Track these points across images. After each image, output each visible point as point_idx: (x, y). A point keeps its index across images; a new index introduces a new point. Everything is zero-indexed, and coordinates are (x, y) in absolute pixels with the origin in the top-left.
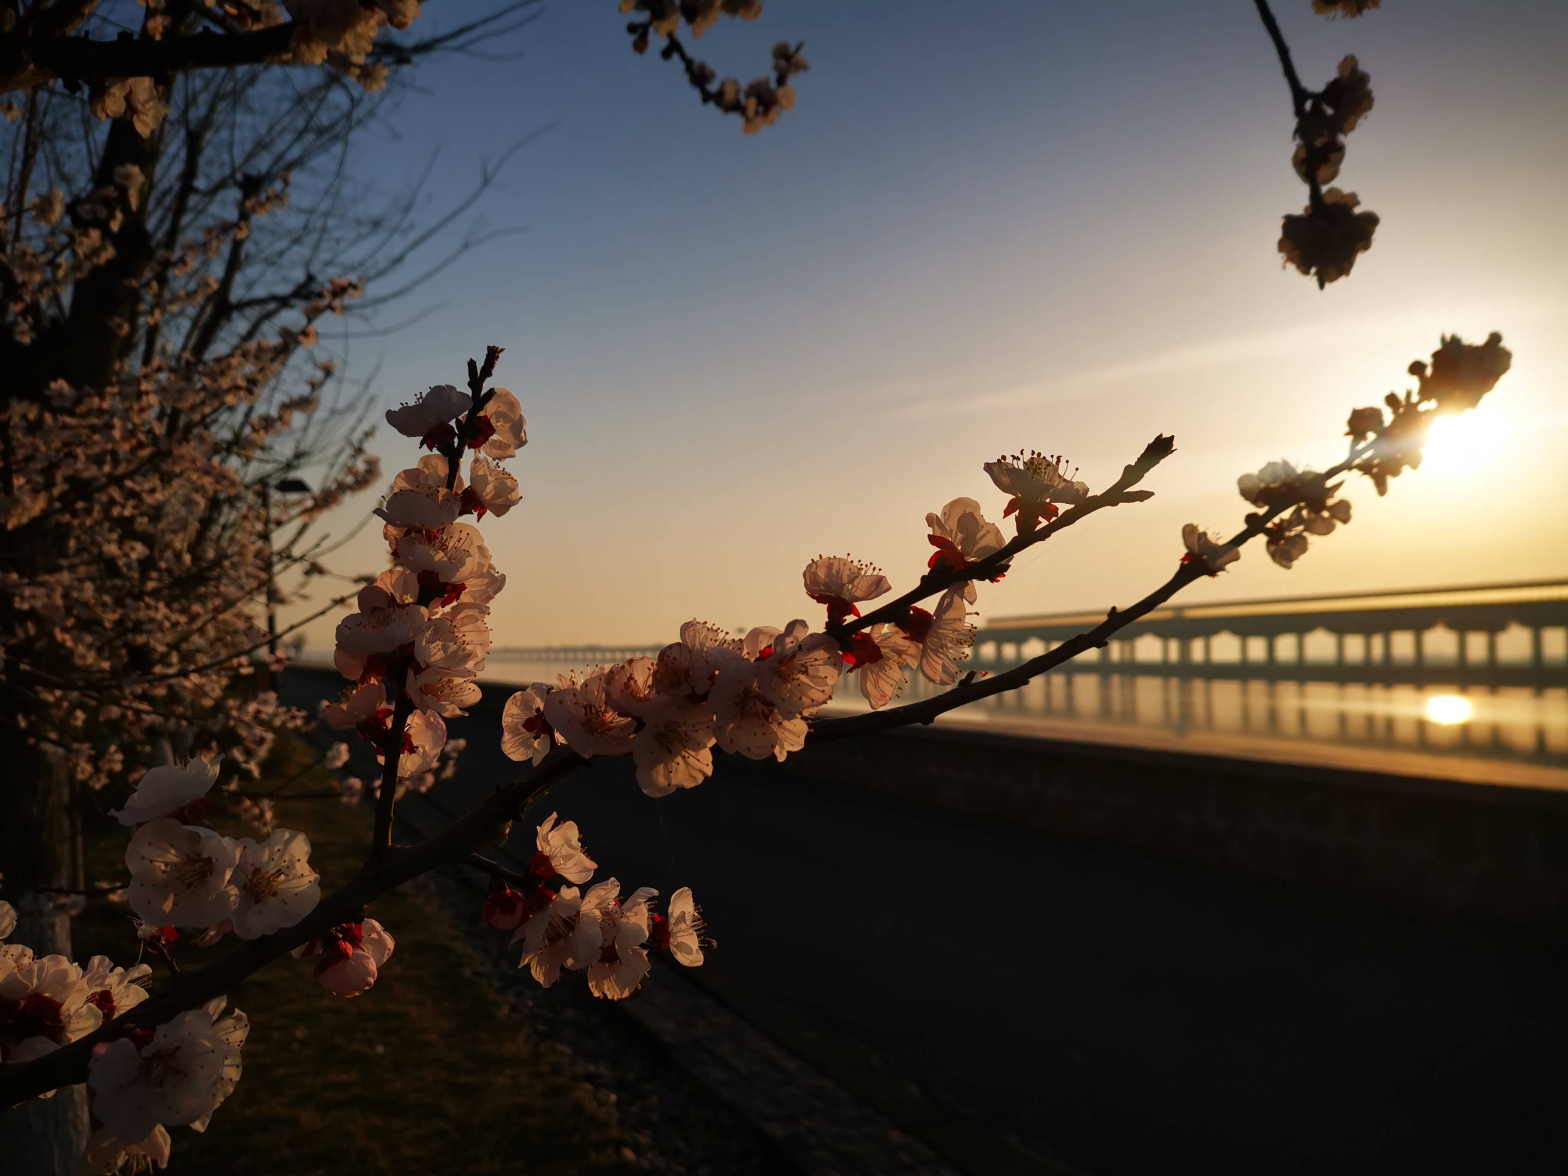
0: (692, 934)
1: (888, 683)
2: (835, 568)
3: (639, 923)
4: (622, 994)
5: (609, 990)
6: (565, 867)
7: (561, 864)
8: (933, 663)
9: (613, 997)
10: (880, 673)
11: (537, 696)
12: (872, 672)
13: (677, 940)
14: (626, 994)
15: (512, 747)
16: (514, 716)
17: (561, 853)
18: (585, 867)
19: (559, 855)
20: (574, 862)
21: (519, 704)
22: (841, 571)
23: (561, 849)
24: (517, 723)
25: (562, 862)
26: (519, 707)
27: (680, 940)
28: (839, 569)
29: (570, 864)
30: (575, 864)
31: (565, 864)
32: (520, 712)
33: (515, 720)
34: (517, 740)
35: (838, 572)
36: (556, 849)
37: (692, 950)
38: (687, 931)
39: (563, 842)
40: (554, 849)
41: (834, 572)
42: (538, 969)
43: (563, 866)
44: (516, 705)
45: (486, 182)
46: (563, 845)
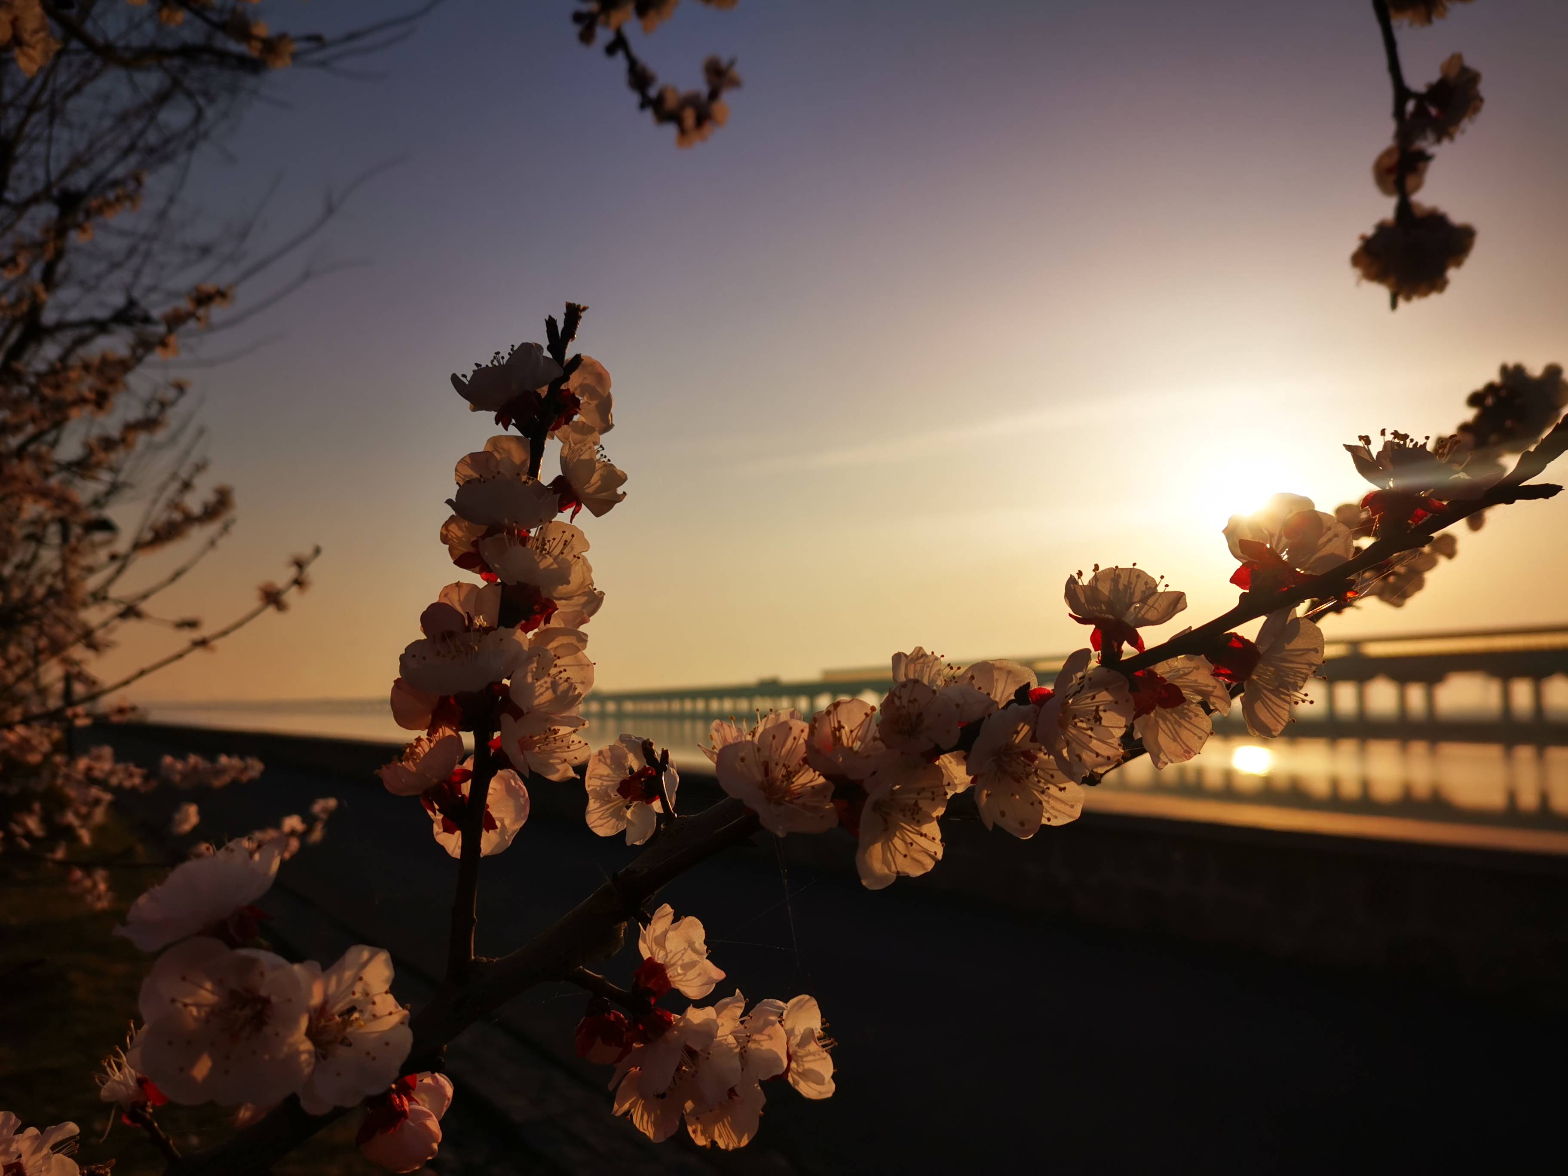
0: (824, 1059)
1: (1195, 734)
2: (1123, 581)
3: (775, 1049)
4: (739, 1142)
5: (720, 1136)
6: (685, 979)
7: (679, 975)
8: (1275, 708)
9: (727, 1146)
10: (1183, 722)
11: (630, 751)
12: (1165, 719)
13: (803, 1066)
14: (745, 1142)
15: (600, 818)
16: (603, 778)
17: (683, 960)
18: (710, 978)
19: (680, 962)
20: (698, 972)
21: (609, 761)
22: (1133, 586)
23: (683, 954)
24: (608, 786)
25: (680, 971)
26: (609, 766)
27: (807, 1066)
28: (1130, 583)
29: (692, 974)
30: (699, 975)
31: (685, 974)
32: (611, 772)
33: (605, 783)
34: (608, 809)
35: (1127, 587)
36: (674, 956)
37: (824, 1079)
38: (819, 1055)
39: (686, 945)
40: (670, 956)
41: (1121, 587)
42: (646, 1117)
43: (682, 976)
44: (606, 763)
45: (330, 210)
46: (685, 950)
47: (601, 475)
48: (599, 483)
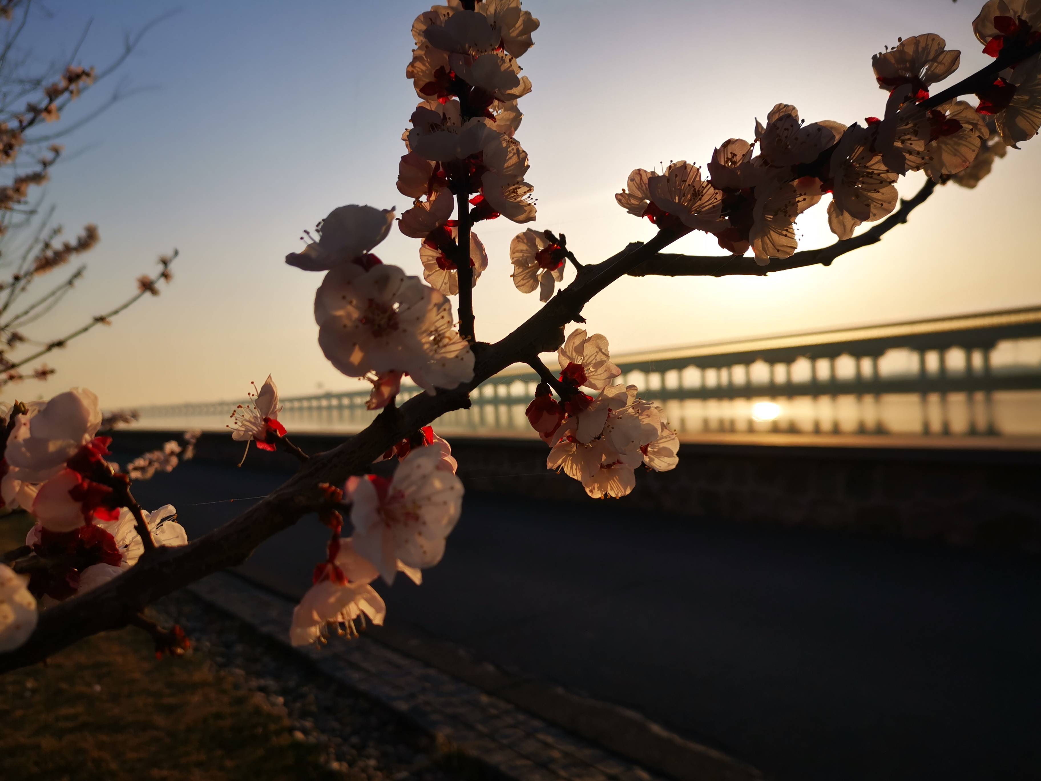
1: (970, 148)
2: (922, 44)
4: (625, 491)
6: (596, 374)
7: (592, 372)
10: (961, 141)
12: (946, 144)
13: (658, 446)
14: (628, 492)
15: (523, 279)
16: (523, 251)
17: (596, 360)
18: (612, 374)
19: (594, 362)
20: (604, 369)
21: (525, 241)
22: (929, 47)
23: (596, 356)
24: (527, 257)
25: (592, 369)
26: (527, 244)
27: (661, 445)
28: (927, 45)
29: (600, 370)
30: (606, 371)
31: (596, 371)
32: (528, 248)
33: (525, 255)
34: (528, 273)
35: (924, 49)
36: (589, 358)
39: (597, 350)
40: (586, 358)
41: (920, 49)
43: (594, 373)
45: (128, 50)
46: (597, 352)
47: (523, 20)
48: (522, 27)
